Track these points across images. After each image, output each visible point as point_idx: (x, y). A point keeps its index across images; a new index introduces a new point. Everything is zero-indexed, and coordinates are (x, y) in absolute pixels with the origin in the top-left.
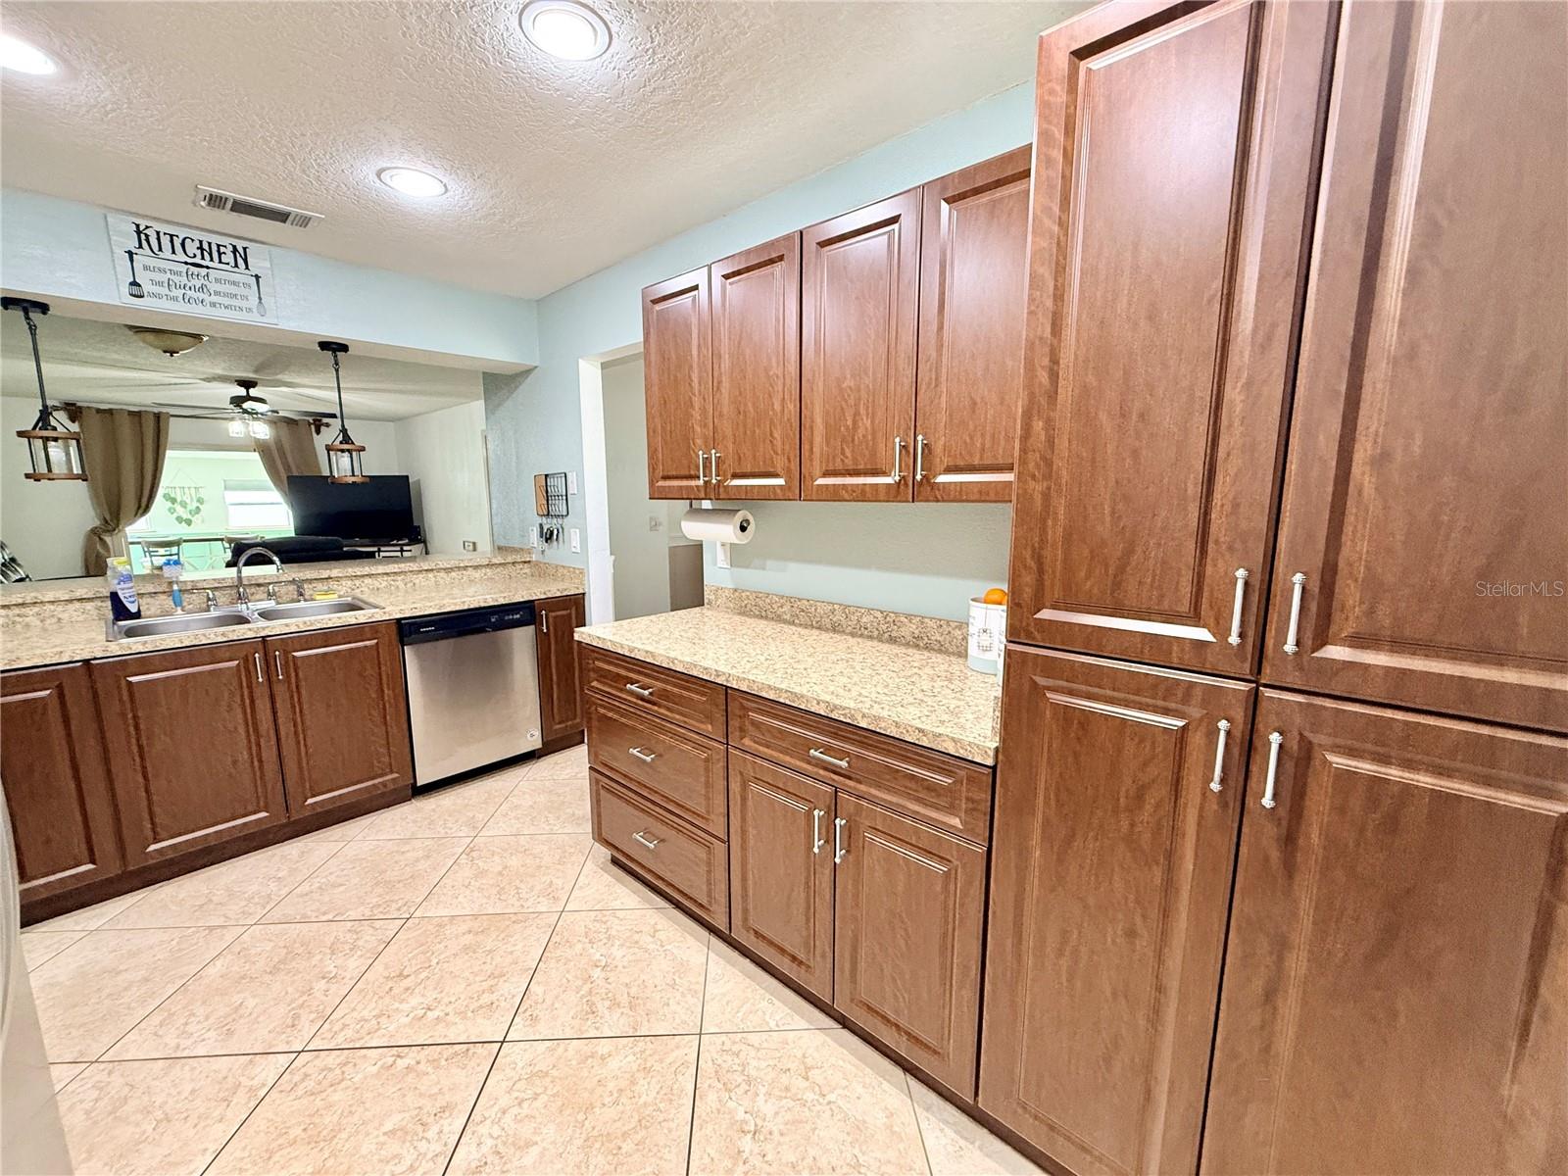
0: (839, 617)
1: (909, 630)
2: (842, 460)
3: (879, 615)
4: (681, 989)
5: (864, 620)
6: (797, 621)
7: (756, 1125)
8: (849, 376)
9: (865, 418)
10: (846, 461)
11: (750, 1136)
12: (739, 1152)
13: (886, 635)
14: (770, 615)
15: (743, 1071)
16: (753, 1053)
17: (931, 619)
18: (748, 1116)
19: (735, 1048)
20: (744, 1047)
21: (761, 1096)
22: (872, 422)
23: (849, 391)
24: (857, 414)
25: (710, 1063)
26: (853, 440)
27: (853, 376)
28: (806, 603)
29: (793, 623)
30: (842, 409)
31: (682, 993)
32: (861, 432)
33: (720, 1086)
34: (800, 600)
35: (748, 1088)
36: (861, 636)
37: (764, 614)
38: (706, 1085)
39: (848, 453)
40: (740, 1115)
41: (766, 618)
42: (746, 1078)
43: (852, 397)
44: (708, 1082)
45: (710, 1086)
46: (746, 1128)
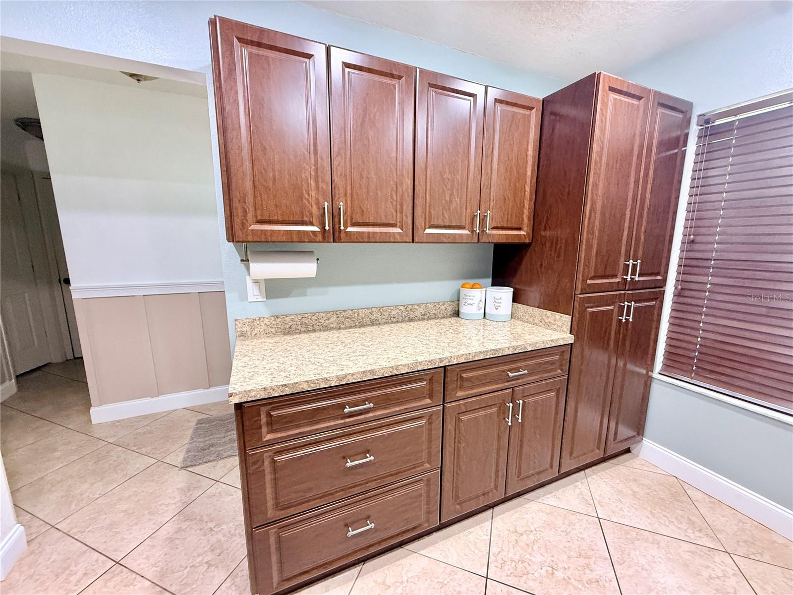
0: (376, 315)
1: (419, 311)
2: (443, 220)
3: (402, 308)
4: (448, 580)
5: (393, 313)
6: (342, 326)
7: (549, 566)
8: (448, 172)
9: (456, 197)
10: (445, 220)
11: (554, 571)
12: (564, 579)
13: (407, 318)
14: (317, 328)
15: (515, 562)
16: (505, 554)
17: (430, 303)
18: (543, 568)
19: (500, 561)
20: (500, 556)
21: (531, 558)
22: (460, 200)
23: (447, 180)
24: (452, 194)
25: (509, 578)
26: (449, 209)
27: (450, 172)
28: (350, 312)
29: (340, 328)
30: (443, 191)
31: (451, 580)
32: (454, 205)
33: (525, 577)
34: (344, 311)
35: (526, 563)
36: (392, 322)
37: (311, 328)
38: (525, 585)
39: (446, 215)
40: (543, 572)
41: (314, 331)
42: (520, 562)
43: (449, 184)
44: (522, 582)
45: (525, 583)
46: (550, 572)
